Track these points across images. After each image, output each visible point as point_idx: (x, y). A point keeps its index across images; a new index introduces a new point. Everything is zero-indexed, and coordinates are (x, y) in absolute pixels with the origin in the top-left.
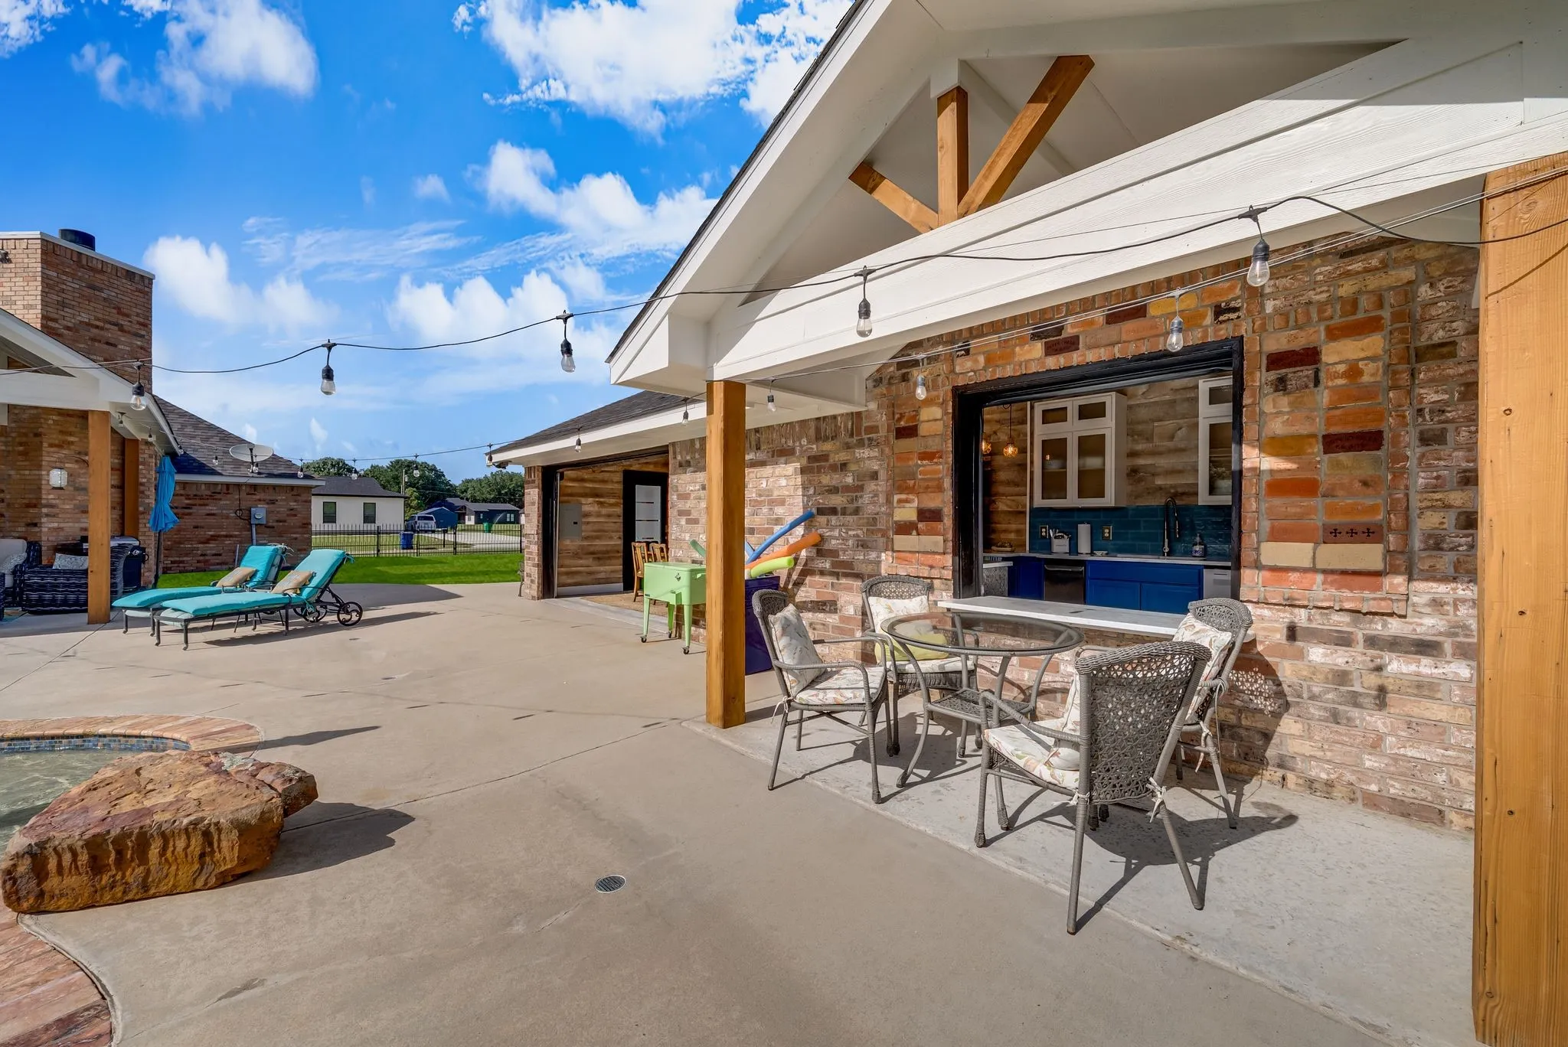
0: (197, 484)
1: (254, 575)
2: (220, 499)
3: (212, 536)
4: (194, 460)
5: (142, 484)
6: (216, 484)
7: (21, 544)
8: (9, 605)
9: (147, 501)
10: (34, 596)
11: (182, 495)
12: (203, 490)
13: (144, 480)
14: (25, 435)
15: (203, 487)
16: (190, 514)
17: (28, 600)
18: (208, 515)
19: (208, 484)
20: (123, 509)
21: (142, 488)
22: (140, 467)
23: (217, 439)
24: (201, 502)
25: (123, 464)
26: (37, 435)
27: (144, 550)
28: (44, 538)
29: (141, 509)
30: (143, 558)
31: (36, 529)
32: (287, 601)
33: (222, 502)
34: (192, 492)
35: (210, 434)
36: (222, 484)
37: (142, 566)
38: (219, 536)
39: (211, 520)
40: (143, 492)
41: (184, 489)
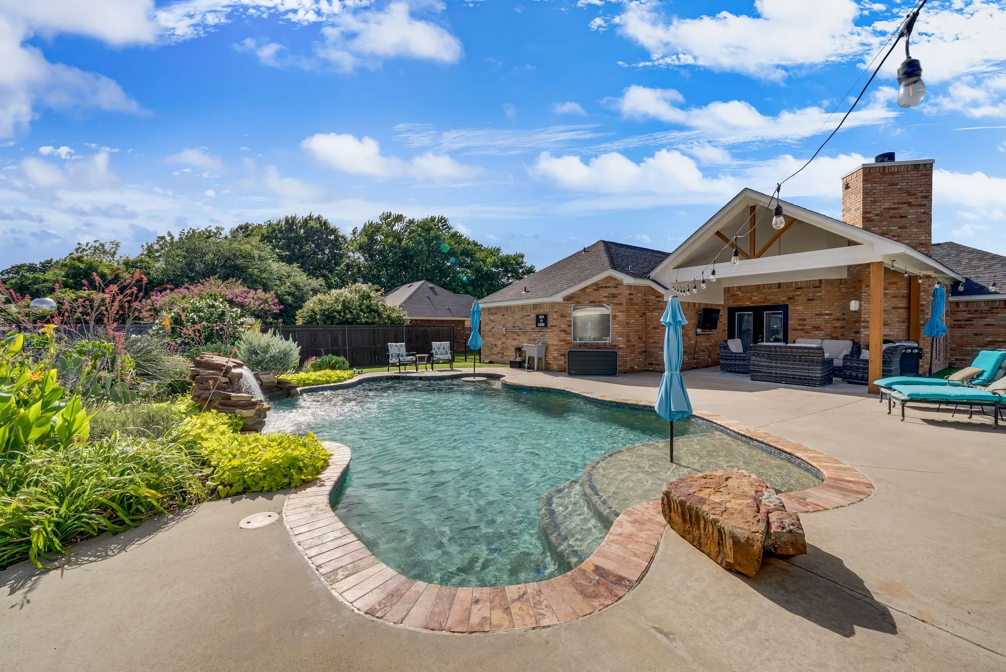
0: (977, 302)
1: (981, 374)
2: (998, 313)
3: (990, 341)
4: (976, 284)
5: (923, 305)
6: (994, 301)
7: (849, 344)
8: (837, 376)
9: (926, 316)
10: (848, 373)
11: (965, 311)
12: (983, 307)
13: (925, 303)
14: (855, 282)
15: (983, 304)
16: (971, 325)
17: (845, 375)
18: (987, 325)
19: (987, 302)
20: (909, 323)
21: (923, 308)
22: (922, 294)
23: (1000, 265)
24: (981, 315)
25: (910, 293)
26: (860, 281)
27: (921, 349)
28: (862, 341)
29: (922, 322)
30: (920, 356)
31: (858, 335)
32: (998, 400)
33: (999, 315)
34: (972, 308)
35: (993, 262)
36: (1000, 301)
37: (920, 360)
38: (996, 342)
39: (990, 330)
40: (923, 311)
41: (967, 306)
